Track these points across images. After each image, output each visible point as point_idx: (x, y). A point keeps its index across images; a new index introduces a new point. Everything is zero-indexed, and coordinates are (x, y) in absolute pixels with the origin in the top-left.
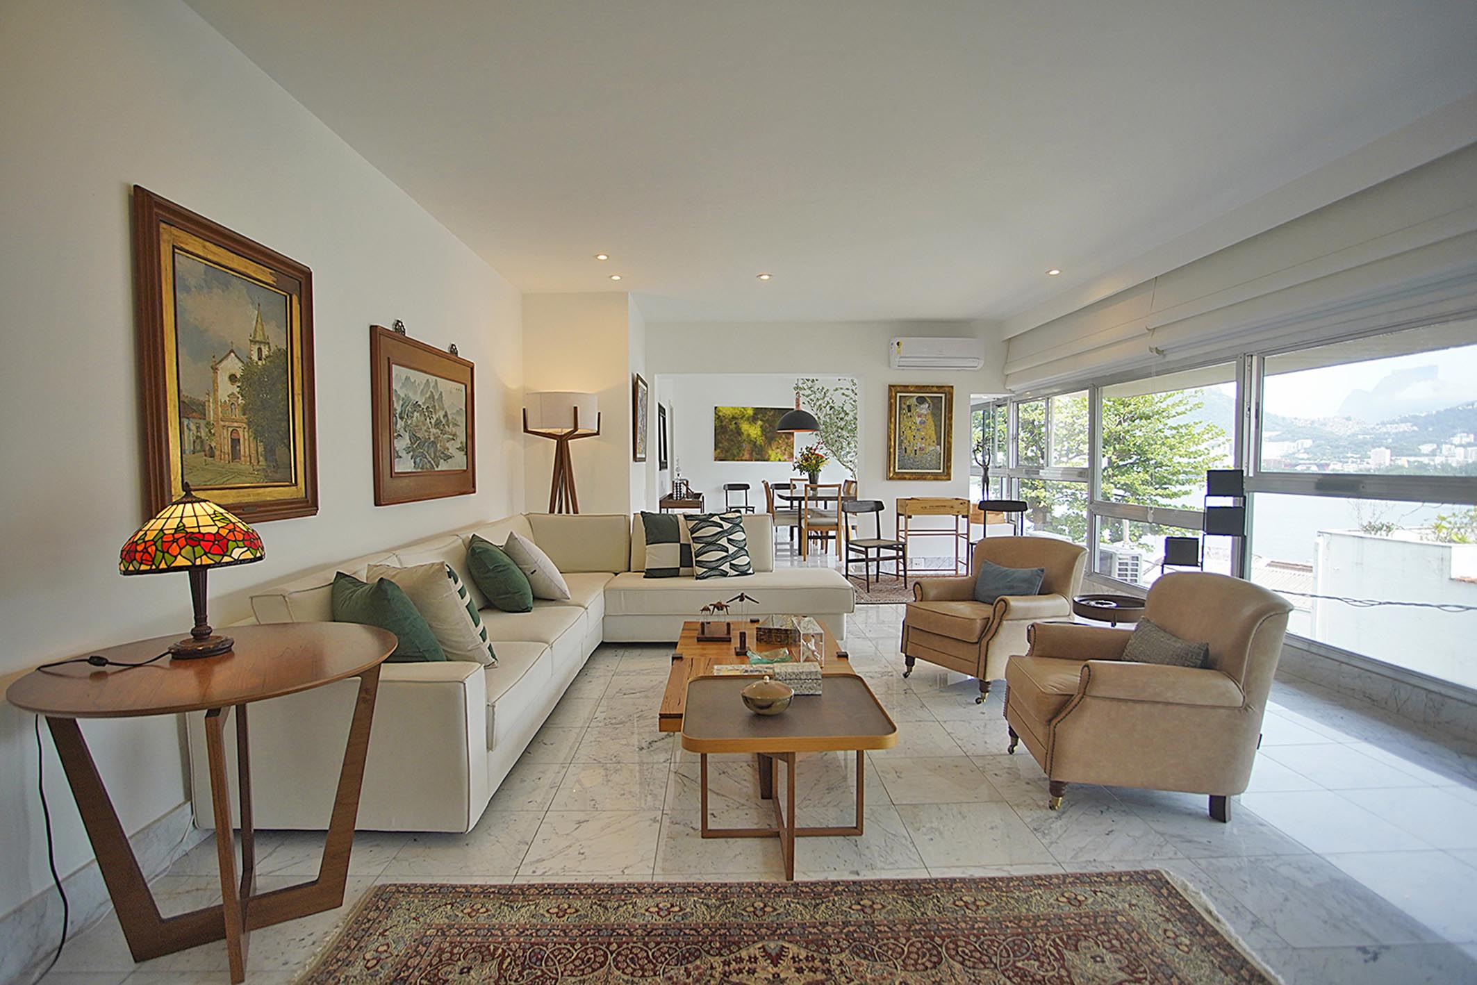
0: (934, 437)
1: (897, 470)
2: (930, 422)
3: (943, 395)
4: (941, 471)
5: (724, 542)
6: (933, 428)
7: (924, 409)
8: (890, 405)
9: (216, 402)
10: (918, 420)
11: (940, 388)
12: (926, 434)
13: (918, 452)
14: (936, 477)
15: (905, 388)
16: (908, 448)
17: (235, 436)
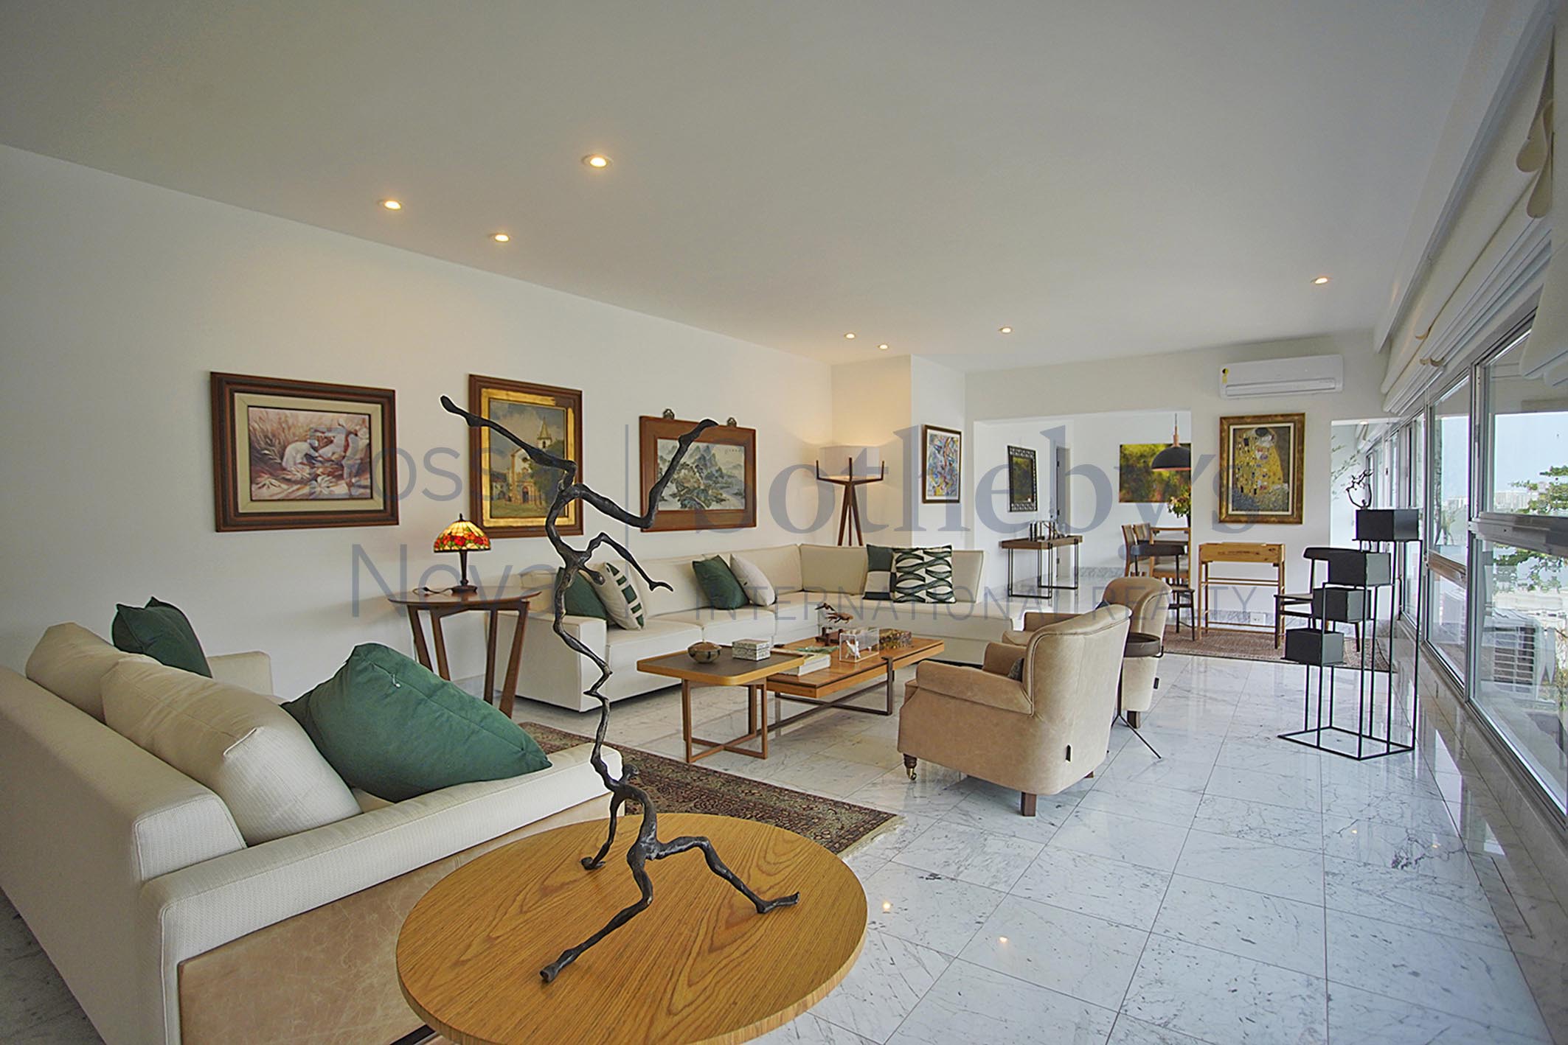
0: (1280, 474)
1: (1230, 512)
2: (1275, 457)
3: (1292, 425)
4: (1290, 513)
5: (922, 572)
6: (1279, 463)
7: (1266, 442)
8: (1222, 439)
9: (513, 472)
10: (1258, 455)
11: (1286, 417)
12: (1269, 471)
13: (1258, 491)
14: (1282, 521)
15: (1240, 419)
16: (1244, 487)
17: (525, 490)
